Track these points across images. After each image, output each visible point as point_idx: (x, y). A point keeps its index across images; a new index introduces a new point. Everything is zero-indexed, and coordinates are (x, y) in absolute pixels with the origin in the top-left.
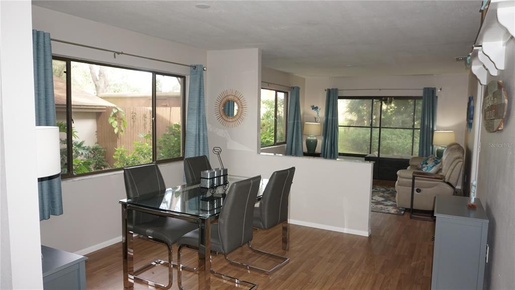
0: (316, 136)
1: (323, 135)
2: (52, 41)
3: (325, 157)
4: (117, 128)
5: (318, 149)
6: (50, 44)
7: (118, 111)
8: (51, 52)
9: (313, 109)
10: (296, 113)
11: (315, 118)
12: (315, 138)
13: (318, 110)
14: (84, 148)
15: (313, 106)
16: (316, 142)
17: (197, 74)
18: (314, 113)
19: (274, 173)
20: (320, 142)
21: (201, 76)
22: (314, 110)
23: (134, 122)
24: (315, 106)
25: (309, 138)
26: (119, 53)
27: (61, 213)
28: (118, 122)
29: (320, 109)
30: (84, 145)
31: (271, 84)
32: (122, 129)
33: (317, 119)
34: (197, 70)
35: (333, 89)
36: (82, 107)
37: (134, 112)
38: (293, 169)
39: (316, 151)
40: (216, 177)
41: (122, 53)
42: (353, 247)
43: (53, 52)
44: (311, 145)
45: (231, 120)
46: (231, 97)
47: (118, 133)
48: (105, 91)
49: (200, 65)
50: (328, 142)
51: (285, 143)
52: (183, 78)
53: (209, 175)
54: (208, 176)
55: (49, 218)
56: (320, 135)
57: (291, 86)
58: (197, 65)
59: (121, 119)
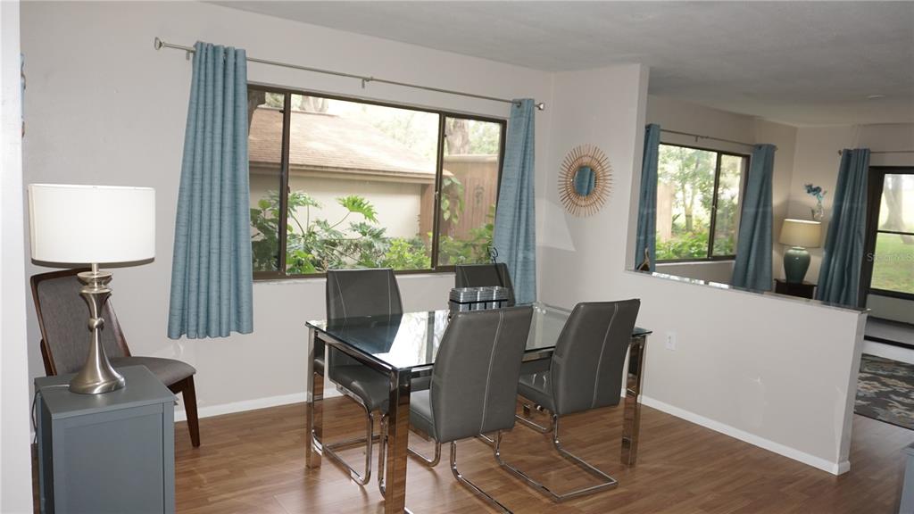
0: (807, 248)
1: (825, 247)
2: (248, 62)
3: (825, 299)
4: (448, 212)
5: (812, 275)
6: (246, 67)
7: (453, 183)
8: (246, 77)
9: (809, 192)
10: (763, 198)
11: (813, 212)
12: (805, 252)
13: (821, 193)
14: (384, 241)
15: (810, 186)
16: (805, 262)
17: (521, 116)
18: (812, 200)
19: (578, 306)
20: (817, 262)
21: (530, 119)
22: (811, 194)
23: (478, 202)
24: (814, 187)
25: (791, 251)
26: (368, 80)
27: (251, 330)
28: (451, 202)
29: (825, 192)
30: (384, 235)
31: (702, 137)
32: (457, 213)
33: (817, 214)
34: (524, 109)
35: (857, 151)
36: (397, 175)
37: (481, 186)
38: (635, 304)
39: (805, 279)
40: (480, 302)
41: (372, 79)
42: (782, 490)
43: (248, 79)
44: (796, 266)
45: (583, 203)
46: (586, 160)
47: (450, 219)
48: (462, 150)
49: (529, 100)
50: (836, 265)
51: (733, 257)
52: (503, 123)
53: (462, 297)
54: (459, 298)
55: (228, 335)
56: (819, 247)
57: (754, 144)
58: (524, 100)
59: (457, 197)
